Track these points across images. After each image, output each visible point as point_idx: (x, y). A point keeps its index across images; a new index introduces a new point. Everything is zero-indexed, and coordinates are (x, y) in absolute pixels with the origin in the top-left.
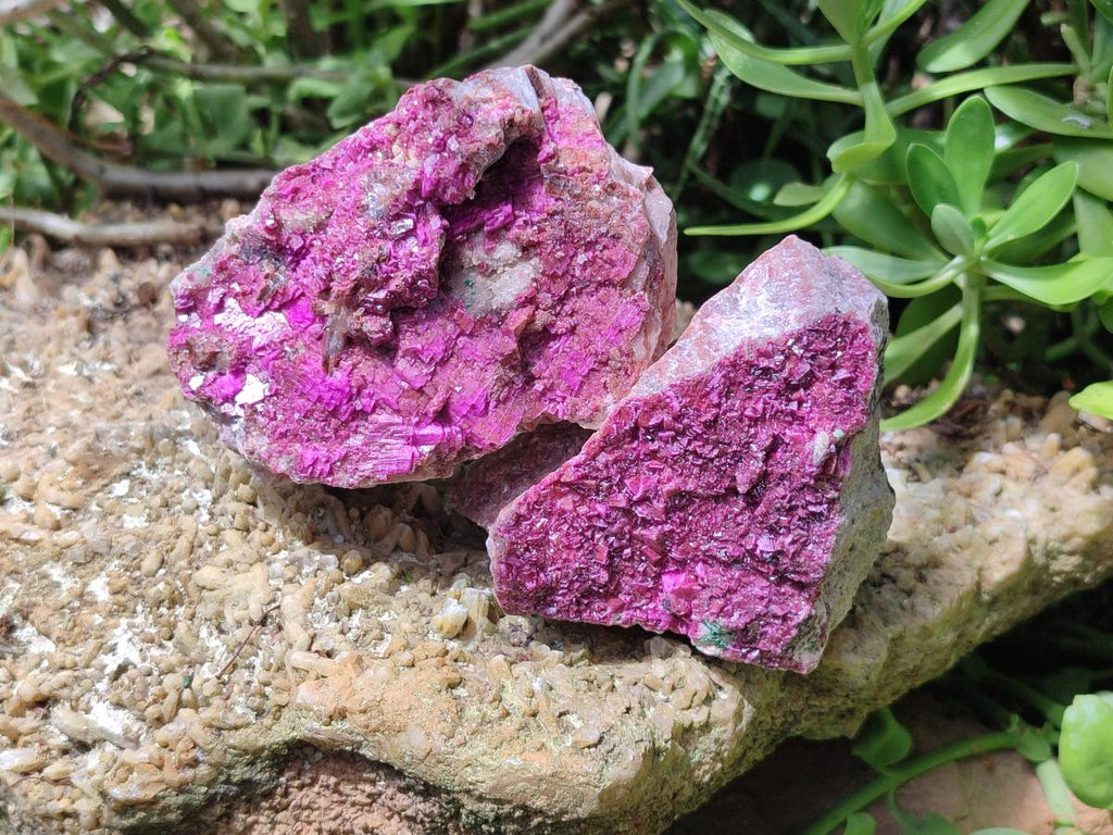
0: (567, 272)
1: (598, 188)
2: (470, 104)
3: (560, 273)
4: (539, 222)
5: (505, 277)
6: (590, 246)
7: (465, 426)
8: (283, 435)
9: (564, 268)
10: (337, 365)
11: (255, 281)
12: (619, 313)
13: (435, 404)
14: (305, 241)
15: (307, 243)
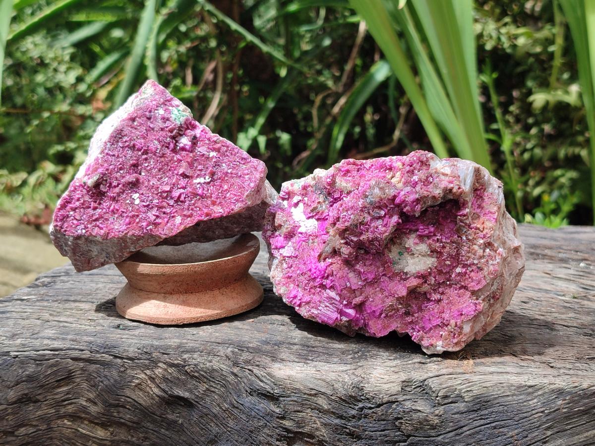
0: (449, 272)
1: (482, 241)
2: (436, 172)
3: (444, 271)
4: (444, 242)
5: (417, 260)
6: (465, 266)
7: (366, 318)
8: (290, 277)
9: (448, 270)
10: (325, 259)
11: (313, 202)
12: (465, 305)
13: (358, 300)
14: (341, 195)
15: (341, 197)
